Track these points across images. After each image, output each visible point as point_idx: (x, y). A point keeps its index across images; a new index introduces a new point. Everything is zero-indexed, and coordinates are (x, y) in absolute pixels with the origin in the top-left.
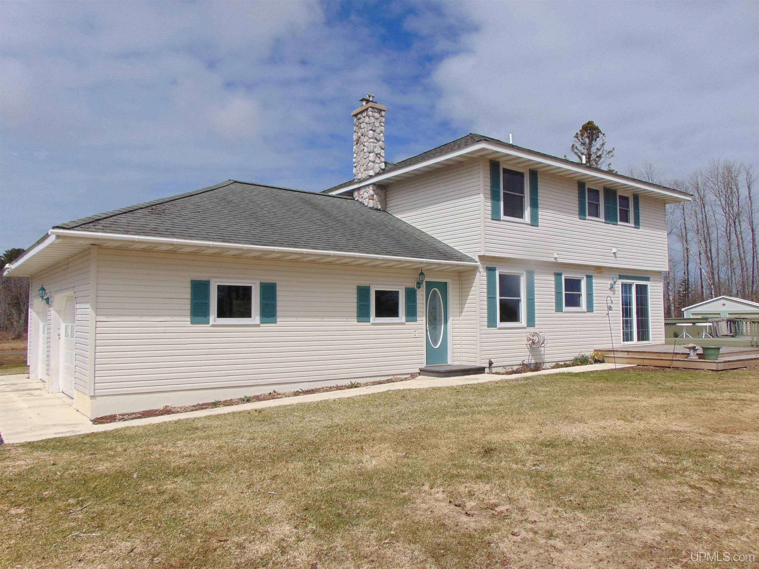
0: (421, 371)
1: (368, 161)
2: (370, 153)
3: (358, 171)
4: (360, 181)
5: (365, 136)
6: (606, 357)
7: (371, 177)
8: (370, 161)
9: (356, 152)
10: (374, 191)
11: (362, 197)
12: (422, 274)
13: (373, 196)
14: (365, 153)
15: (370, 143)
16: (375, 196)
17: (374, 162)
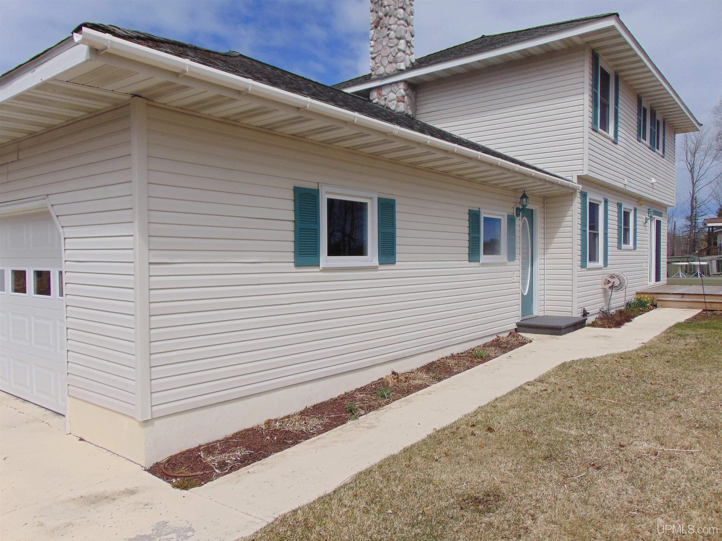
0: (518, 326)
1: (397, 51)
2: (399, 39)
3: (379, 65)
4: (381, 77)
5: (390, 16)
6: (658, 300)
7: (401, 71)
8: (399, 50)
9: (375, 39)
10: (405, 90)
11: (385, 99)
12: (524, 196)
13: (403, 97)
14: (390, 39)
15: (399, 25)
16: (406, 97)
17: (404, 52)
